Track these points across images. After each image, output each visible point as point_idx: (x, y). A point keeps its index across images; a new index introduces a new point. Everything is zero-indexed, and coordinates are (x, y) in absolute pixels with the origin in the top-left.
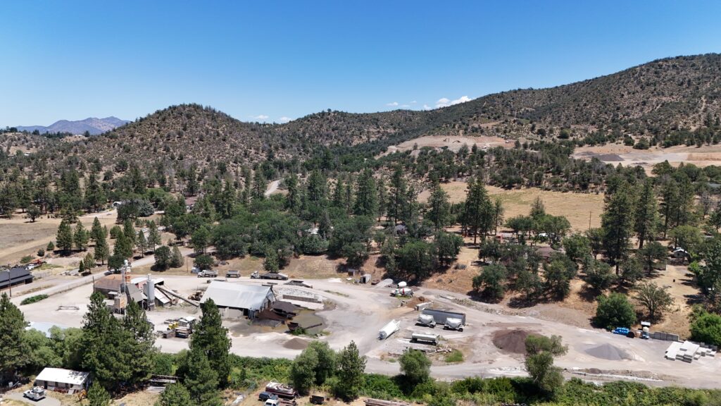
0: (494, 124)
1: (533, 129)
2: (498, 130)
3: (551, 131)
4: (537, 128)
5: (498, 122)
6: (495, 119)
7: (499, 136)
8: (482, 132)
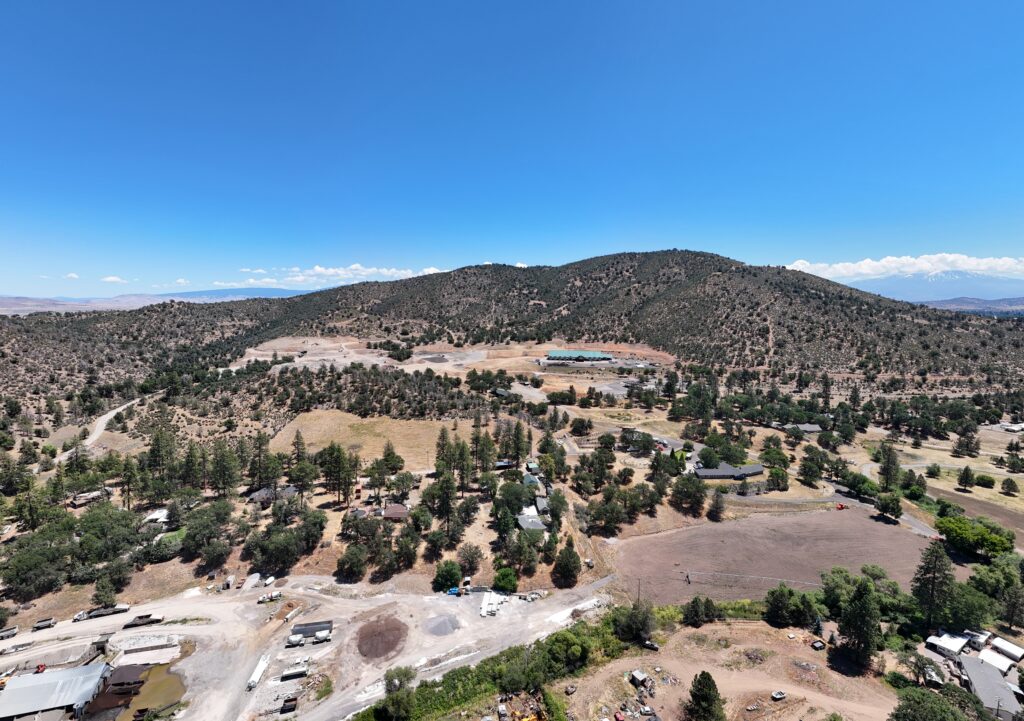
0: (347, 322)
1: (380, 326)
2: (351, 330)
3: (395, 328)
4: (384, 326)
5: (350, 321)
6: (348, 317)
7: (352, 336)
8: (338, 332)
